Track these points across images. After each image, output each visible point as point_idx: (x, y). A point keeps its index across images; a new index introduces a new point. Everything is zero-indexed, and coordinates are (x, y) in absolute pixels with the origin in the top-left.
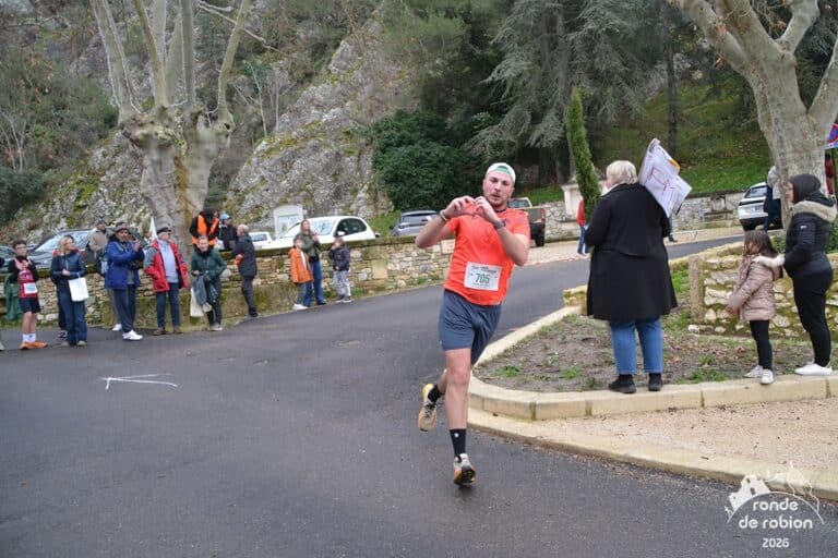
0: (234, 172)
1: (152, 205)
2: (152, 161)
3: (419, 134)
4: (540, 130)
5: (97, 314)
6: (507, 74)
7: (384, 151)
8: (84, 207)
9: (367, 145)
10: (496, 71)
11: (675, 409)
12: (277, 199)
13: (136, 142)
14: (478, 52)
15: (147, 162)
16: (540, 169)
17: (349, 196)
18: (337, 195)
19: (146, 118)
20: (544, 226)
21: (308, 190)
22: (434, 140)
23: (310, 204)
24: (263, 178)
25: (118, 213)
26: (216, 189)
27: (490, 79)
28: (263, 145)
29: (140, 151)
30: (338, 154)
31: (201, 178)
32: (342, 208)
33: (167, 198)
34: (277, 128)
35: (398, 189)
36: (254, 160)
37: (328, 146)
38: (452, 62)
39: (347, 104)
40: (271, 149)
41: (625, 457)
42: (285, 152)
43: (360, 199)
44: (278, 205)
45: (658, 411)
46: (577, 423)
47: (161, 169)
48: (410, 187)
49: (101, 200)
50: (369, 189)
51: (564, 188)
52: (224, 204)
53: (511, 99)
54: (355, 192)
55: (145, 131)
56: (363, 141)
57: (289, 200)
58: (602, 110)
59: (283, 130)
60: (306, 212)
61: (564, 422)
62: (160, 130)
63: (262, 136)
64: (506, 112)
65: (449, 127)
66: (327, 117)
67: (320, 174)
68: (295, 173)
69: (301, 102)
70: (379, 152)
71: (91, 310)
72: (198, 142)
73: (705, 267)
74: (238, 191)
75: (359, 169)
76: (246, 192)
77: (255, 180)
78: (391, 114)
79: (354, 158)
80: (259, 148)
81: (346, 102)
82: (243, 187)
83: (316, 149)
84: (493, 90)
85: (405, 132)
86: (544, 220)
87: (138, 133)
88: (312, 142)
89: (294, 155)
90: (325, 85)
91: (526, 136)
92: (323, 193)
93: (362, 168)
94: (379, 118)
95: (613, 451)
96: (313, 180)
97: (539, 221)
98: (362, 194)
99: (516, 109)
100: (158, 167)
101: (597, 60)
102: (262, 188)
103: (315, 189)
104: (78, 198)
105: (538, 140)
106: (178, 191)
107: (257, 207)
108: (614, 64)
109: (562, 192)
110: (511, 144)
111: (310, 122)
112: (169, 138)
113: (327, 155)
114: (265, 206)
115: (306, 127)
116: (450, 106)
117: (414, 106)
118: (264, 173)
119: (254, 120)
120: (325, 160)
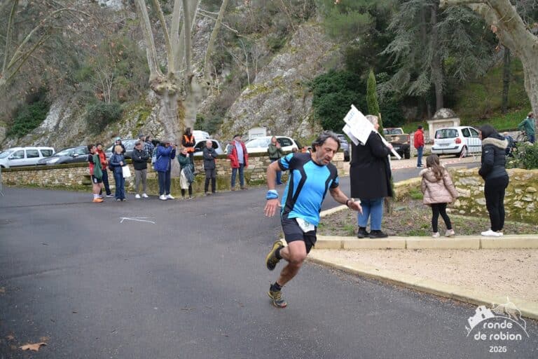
0: (229, 106)
1: (165, 128)
2: (165, 102)
3: (342, 85)
4: (416, 84)
5: (134, 187)
6: (395, 49)
7: (320, 96)
8: (142, 125)
9: (310, 91)
10: (388, 47)
11: (390, 249)
12: (253, 124)
13: (157, 92)
14: (380, 34)
15: (163, 103)
16: (418, 109)
17: (297, 123)
18: (290, 122)
19: (163, 78)
20: (409, 146)
21: (272, 119)
22: (351, 89)
23: (272, 127)
24: (245, 111)
25: (160, 129)
26: (217, 116)
27: (384, 52)
28: (247, 91)
29: (159, 97)
30: (291, 97)
31: (192, 112)
32: (292, 130)
33: (173, 124)
34: (256, 80)
35: (328, 119)
36: (241, 99)
37: (286, 92)
38: (367, 40)
39: (300, 66)
40: (251, 93)
41: (341, 267)
42: (260, 95)
43: (303, 125)
44: (253, 127)
45: (380, 249)
46: (333, 251)
47: (170, 107)
48: (334, 119)
49: (152, 121)
50: (310, 119)
51: (429, 122)
52: (222, 125)
53: (399, 65)
54: (301, 120)
55: (162, 86)
56: (308, 89)
57: (260, 124)
58: (457, 72)
59: (259, 82)
60: (270, 132)
61: (327, 250)
62: (169, 86)
63: (247, 84)
64: (395, 73)
65: (361, 82)
66: (286, 74)
67: (280, 108)
68: (265, 108)
69: (272, 64)
70: (317, 96)
71: (132, 184)
72: (192, 92)
73: (456, 175)
74: (230, 118)
75: (304, 107)
76: (235, 119)
77: (241, 112)
78: (326, 72)
79: (302, 99)
80: (245, 92)
81: (299, 64)
82: (233, 116)
83: (278, 93)
84: (389, 59)
85: (333, 84)
86: (409, 142)
87: (158, 87)
88: (276, 89)
89: (265, 97)
90: (287, 54)
91: (407, 89)
92: (281, 120)
93: (306, 106)
94: (319, 75)
95: (337, 264)
96: (276, 113)
97: (406, 143)
98: (305, 122)
99: (401, 71)
100: (168, 106)
101: (455, 40)
102: (245, 116)
103: (276, 118)
104: (139, 120)
105: (413, 91)
106: (179, 119)
107: (241, 128)
108: (466, 43)
109: (428, 125)
110: (399, 94)
111: (276, 76)
112: (174, 90)
113: (285, 98)
114: (246, 127)
115: (273, 80)
116: (363, 68)
117: (342, 67)
118: (246, 108)
119: (243, 75)
120: (283, 100)
